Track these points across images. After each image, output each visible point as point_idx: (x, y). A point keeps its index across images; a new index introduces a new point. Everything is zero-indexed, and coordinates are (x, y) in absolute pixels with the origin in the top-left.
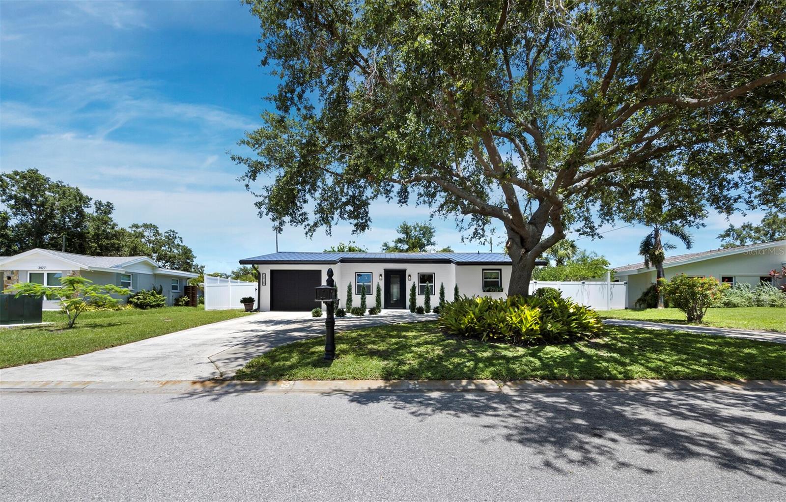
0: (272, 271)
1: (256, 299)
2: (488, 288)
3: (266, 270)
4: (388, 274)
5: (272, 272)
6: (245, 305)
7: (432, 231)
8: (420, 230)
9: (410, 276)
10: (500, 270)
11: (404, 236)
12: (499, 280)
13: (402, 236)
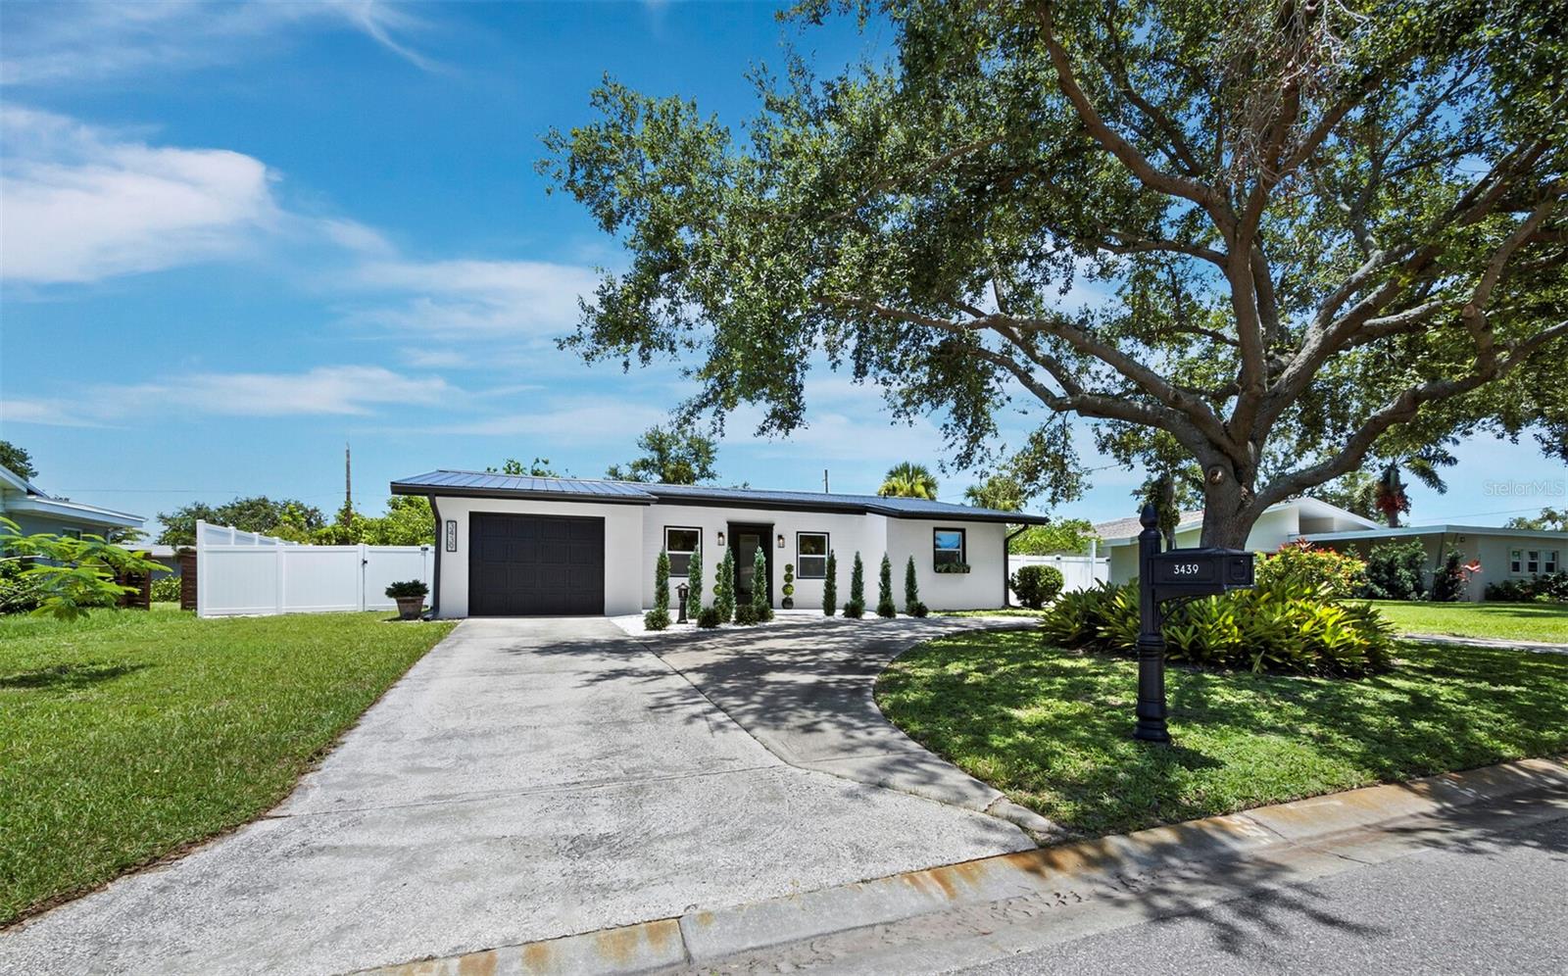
0: (472, 515)
1: (430, 587)
2: (945, 566)
3: (457, 513)
4: (736, 531)
5: (475, 518)
6: (398, 602)
7: (712, 448)
8: (690, 445)
9: (780, 537)
10: (963, 531)
11: (655, 455)
12: (960, 550)
13: (651, 455)
